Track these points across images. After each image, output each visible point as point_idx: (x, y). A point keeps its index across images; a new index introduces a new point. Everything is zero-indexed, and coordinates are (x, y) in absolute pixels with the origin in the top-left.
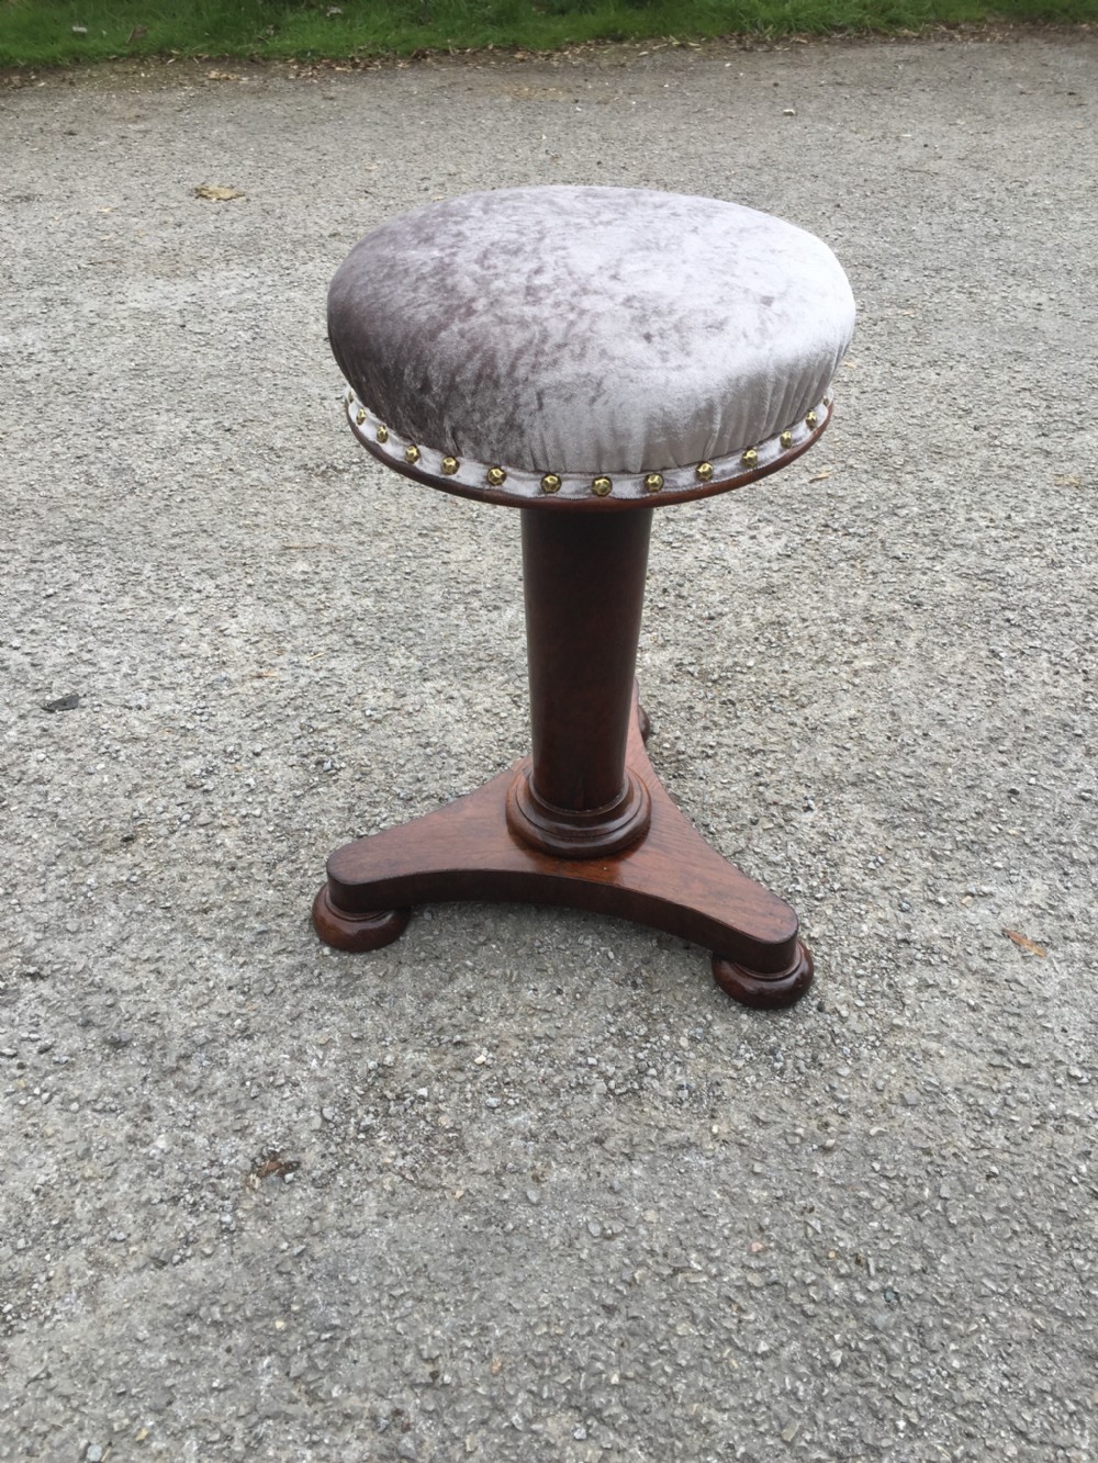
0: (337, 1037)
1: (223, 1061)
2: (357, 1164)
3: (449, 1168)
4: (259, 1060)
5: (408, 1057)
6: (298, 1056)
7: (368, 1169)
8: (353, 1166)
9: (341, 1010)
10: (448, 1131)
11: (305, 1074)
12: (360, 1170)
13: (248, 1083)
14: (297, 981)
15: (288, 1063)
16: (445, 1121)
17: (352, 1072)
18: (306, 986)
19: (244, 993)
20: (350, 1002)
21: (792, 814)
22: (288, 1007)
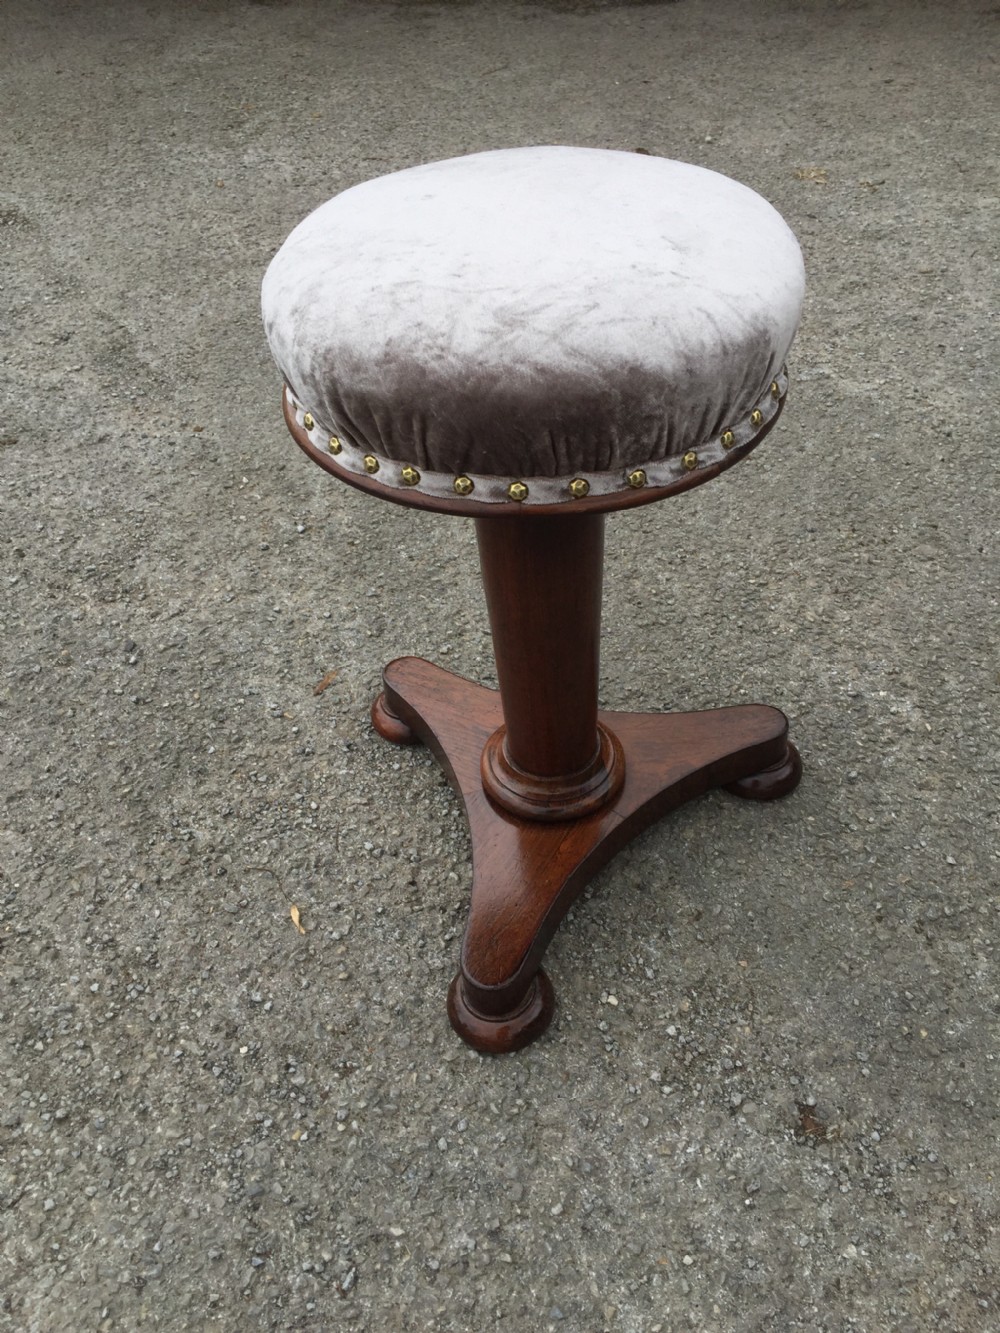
0: (653, 1142)
1: (738, 1245)
2: (764, 1056)
3: (725, 982)
4: (716, 1210)
5: (641, 1064)
6: (692, 1172)
7: (762, 1044)
8: (767, 1058)
9: (620, 1156)
10: (693, 999)
11: (707, 1150)
12: (767, 1051)
13: (747, 1202)
14: (607, 1226)
15: (705, 1177)
16: (686, 1005)
17: (681, 1107)
18: (609, 1211)
19: (650, 1280)
20: (605, 1154)
21: (199, 847)
22: (643, 1216)
